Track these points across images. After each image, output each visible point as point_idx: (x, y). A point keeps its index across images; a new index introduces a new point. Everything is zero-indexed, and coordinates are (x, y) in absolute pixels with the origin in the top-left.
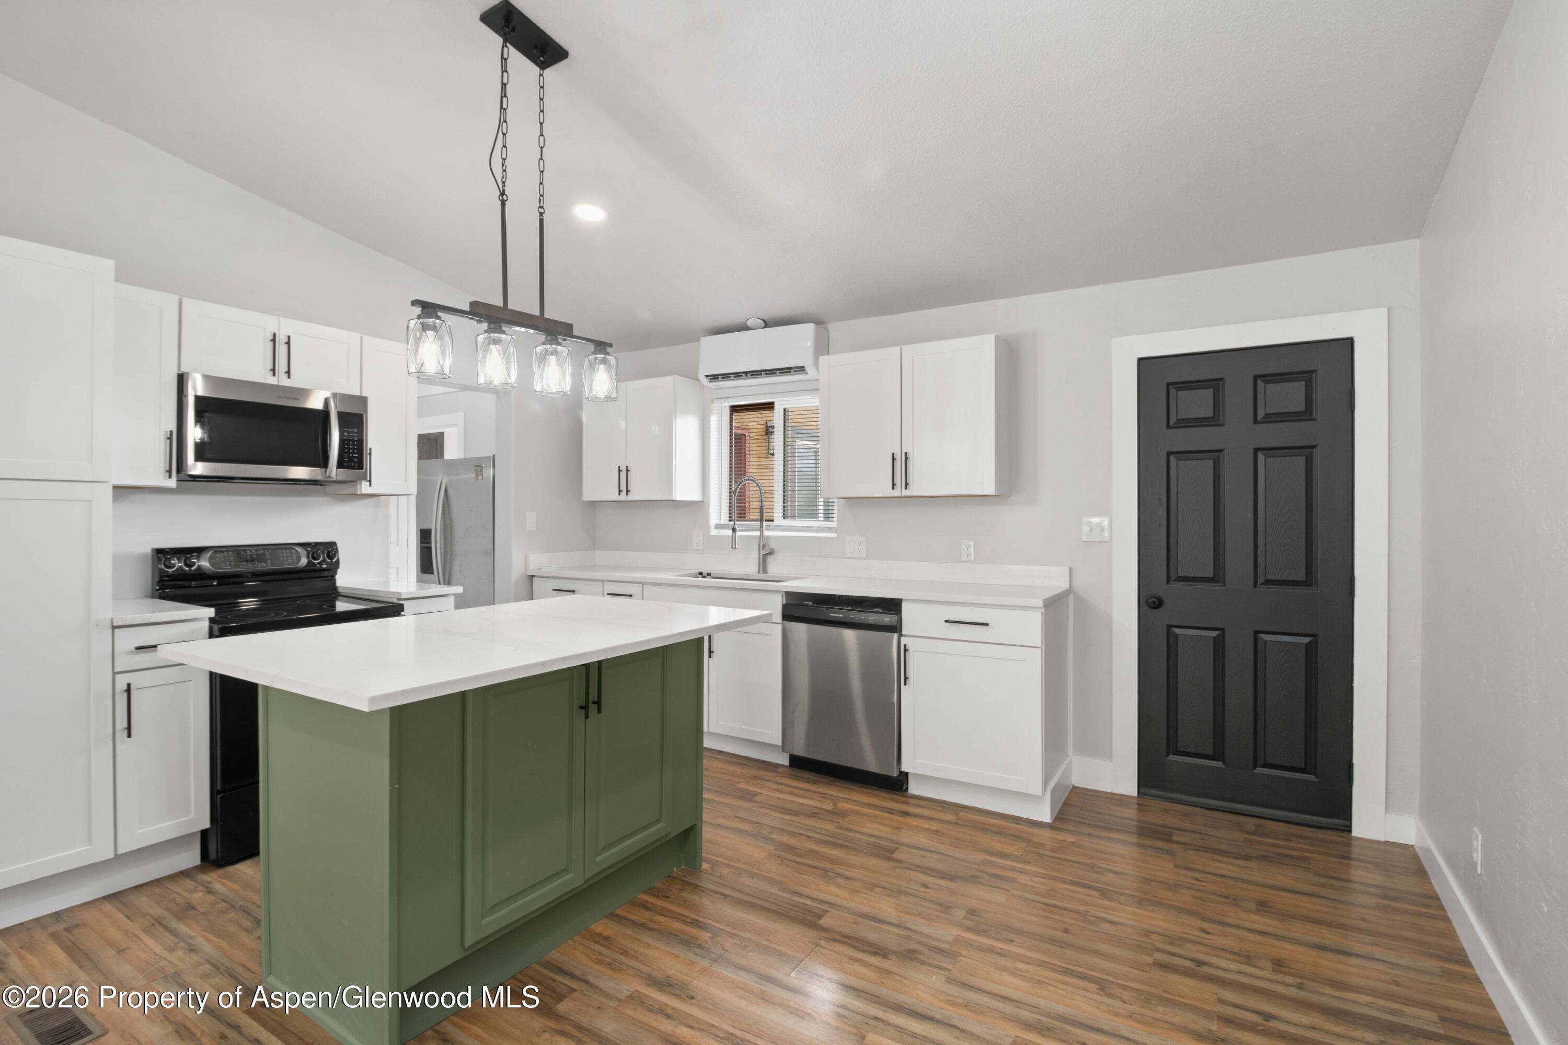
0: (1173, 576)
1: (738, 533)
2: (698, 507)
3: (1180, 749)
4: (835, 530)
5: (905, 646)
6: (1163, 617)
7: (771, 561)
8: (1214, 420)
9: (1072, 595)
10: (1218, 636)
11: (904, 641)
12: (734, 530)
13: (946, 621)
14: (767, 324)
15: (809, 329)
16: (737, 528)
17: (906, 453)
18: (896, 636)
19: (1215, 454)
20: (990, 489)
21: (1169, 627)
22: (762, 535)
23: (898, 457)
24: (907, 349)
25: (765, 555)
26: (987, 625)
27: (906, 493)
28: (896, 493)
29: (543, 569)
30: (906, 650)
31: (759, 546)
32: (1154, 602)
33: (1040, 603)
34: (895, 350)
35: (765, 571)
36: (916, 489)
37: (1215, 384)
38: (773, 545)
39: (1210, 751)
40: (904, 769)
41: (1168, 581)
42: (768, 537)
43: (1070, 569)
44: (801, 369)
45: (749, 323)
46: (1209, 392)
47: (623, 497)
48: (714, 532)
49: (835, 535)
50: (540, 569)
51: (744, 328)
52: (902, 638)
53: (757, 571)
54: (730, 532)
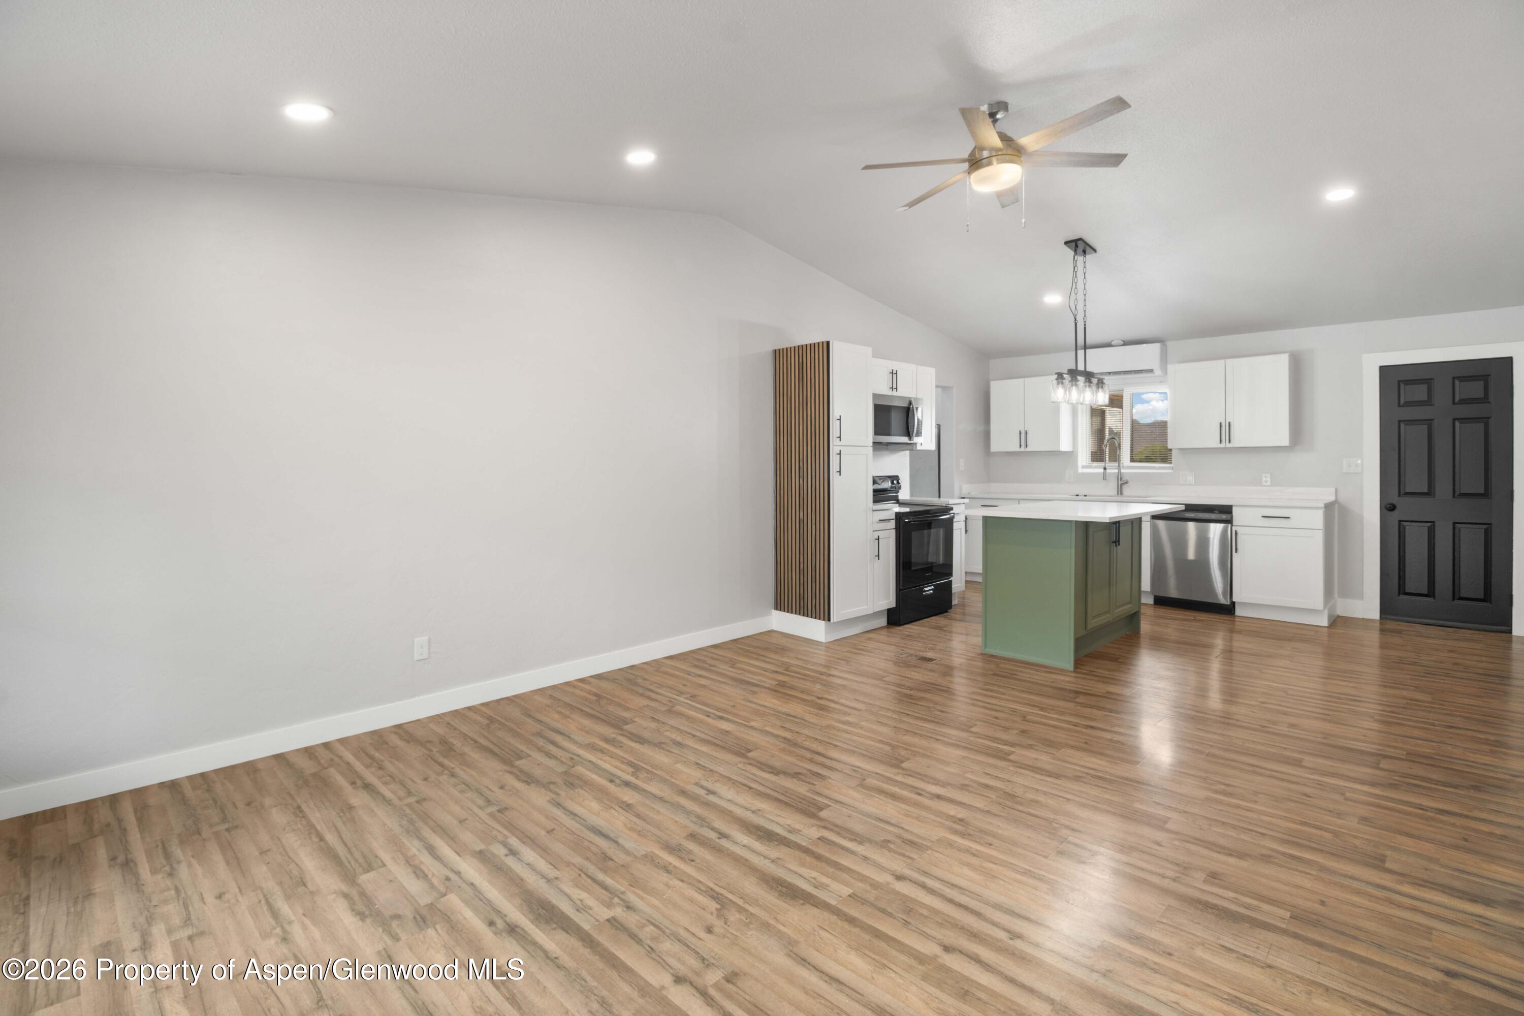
0: (1402, 492)
1: (1108, 471)
2: (1070, 456)
3: (1407, 591)
4: (1172, 468)
5: (1236, 531)
6: (1395, 516)
7: (1125, 488)
8: (1428, 402)
9: (1337, 505)
10: (1431, 526)
11: (1234, 529)
12: (1105, 469)
13: (1263, 517)
14: (1125, 343)
15: (1157, 346)
16: (1107, 467)
17: (1229, 423)
18: (1230, 525)
19: (1429, 422)
20: (1285, 442)
21: (1400, 521)
22: (1119, 472)
23: (1223, 425)
24: (1229, 361)
25: (1122, 485)
26: (1289, 518)
27: (1228, 445)
28: (1222, 445)
29: (972, 493)
30: (1236, 534)
31: (1118, 478)
32: (1390, 507)
33: (1323, 506)
34: (1222, 362)
35: (1122, 494)
36: (1236, 443)
37: (1428, 382)
38: (1125, 479)
39: (1426, 592)
40: (1234, 600)
41: (1399, 495)
42: (1123, 473)
43: (1336, 489)
44: (1151, 371)
45: (1113, 343)
46: (1425, 387)
47: (1023, 449)
48: (1080, 470)
49: (1171, 471)
50: (969, 493)
51: (1109, 345)
52: (1233, 527)
53: (1116, 494)
54: (1102, 470)
